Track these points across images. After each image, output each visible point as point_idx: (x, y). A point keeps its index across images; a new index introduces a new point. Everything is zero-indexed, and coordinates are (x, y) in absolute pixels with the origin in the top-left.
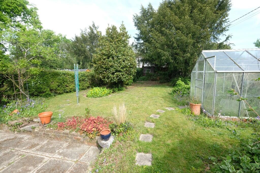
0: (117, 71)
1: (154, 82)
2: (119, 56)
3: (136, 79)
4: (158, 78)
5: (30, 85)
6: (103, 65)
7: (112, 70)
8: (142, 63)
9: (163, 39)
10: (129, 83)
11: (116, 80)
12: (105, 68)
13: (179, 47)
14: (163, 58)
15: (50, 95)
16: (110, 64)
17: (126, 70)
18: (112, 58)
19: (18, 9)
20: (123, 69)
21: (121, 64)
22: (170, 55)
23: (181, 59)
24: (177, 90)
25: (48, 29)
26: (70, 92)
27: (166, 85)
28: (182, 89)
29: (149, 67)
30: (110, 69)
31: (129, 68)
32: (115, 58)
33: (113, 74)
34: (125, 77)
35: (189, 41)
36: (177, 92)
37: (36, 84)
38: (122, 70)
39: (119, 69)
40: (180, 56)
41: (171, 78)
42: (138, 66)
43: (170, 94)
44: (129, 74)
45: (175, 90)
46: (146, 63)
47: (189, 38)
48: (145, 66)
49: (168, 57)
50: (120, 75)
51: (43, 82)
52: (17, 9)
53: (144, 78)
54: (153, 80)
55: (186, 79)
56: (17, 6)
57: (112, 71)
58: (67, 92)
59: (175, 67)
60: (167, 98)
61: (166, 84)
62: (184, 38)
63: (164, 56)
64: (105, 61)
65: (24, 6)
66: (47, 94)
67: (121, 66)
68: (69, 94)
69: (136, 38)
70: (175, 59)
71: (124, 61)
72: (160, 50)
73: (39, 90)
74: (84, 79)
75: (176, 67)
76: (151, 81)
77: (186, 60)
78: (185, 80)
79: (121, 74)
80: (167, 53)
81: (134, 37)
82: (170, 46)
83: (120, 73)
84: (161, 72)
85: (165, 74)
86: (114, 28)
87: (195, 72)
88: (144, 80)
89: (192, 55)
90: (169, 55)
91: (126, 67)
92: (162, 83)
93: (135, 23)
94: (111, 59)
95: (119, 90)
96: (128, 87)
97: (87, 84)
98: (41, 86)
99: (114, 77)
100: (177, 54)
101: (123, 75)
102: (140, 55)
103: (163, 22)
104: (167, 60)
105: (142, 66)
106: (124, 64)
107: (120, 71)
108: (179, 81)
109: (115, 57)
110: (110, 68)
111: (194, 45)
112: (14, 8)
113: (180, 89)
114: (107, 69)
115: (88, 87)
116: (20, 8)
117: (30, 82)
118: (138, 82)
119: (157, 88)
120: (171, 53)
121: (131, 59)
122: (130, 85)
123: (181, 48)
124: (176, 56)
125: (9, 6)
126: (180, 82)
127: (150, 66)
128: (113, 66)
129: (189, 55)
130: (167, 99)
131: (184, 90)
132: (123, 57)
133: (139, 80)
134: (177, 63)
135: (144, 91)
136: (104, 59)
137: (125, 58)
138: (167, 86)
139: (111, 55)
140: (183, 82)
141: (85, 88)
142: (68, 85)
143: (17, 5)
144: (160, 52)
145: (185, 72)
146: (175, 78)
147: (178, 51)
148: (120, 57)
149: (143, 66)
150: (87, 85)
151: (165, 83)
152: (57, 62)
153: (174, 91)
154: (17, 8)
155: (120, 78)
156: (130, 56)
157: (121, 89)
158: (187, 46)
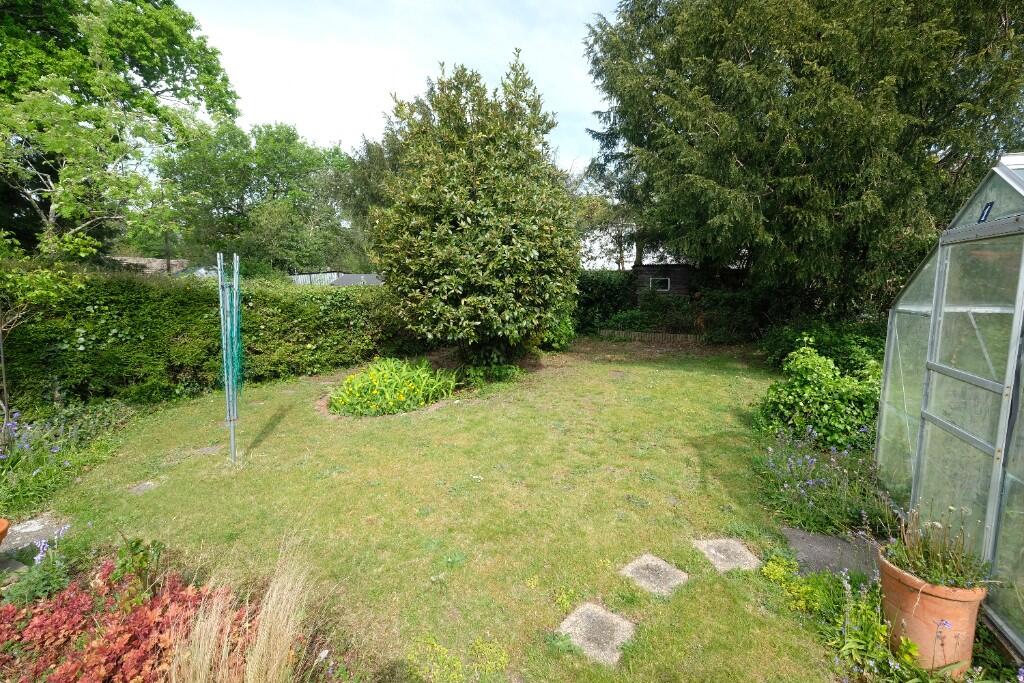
0: (471, 288)
1: (680, 337)
2: (483, 217)
3: (597, 321)
4: (699, 321)
5: (66, 346)
6: (408, 261)
7: (450, 282)
8: (634, 251)
9: (724, 123)
10: (553, 341)
11: (467, 330)
12: (417, 275)
13: (810, 159)
14: (716, 221)
15: (168, 393)
16: (440, 253)
17: (519, 284)
18: (451, 223)
19: (151, 46)
20: (502, 279)
21: (492, 255)
22: (757, 207)
23: (823, 224)
24: (791, 407)
25: (279, 124)
26: (276, 375)
27: (737, 361)
28: (822, 404)
29: (667, 265)
30: (438, 276)
31: (531, 273)
32: (463, 223)
33: (454, 301)
34: (516, 320)
35: (875, 122)
36: (787, 413)
37: (98, 341)
38: (496, 283)
39: (482, 277)
40: (816, 211)
41: (763, 323)
42: (618, 263)
43: (747, 420)
44: (538, 306)
45: (776, 404)
46: (654, 248)
47: (880, 100)
48: (646, 262)
49: (747, 219)
50: (485, 310)
51: (132, 336)
52: (147, 45)
53: (634, 318)
54: (675, 329)
55: (846, 338)
56: (147, 35)
57: (449, 290)
58: (259, 379)
59: (788, 271)
60: (726, 449)
61: (737, 350)
62: (846, 101)
63: (722, 210)
64: (417, 241)
65: (171, 31)
66: (153, 388)
67: (490, 266)
68: (265, 388)
69: (596, 135)
70: (788, 228)
71: (507, 240)
72: (701, 183)
73: (113, 370)
74: (347, 320)
75: (794, 267)
76: (667, 331)
77: (852, 234)
78: (844, 343)
79: (495, 306)
80: (738, 198)
81: (588, 130)
82: (762, 159)
83: (488, 300)
84: (717, 293)
85: (733, 304)
86: (465, 80)
87: (925, 309)
88: (629, 325)
89: (890, 203)
90: (750, 207)
91: (516, 268)
92: (721, 343)
93: (596, 62)
94: (443, 228)
95: (489, 378)
96: (545, 357)
97: (364, 342)
98: (121, 352)
99: (459, 320)
100: (799, 200)
101: (500, 310)
102: (626, 214)
103: (725, 41)
104: (740, 231)
105: (633, 264)
106: (508, 255)
107: (484, 290)
108: (803, 353)
109: (465, 220)
110: (441, 273)
111: (904, 145)
112: (136, 42)
113: (806, 402)
114: (426, 277)
115: (368, 356)
116: (159, 41)
117: (70, 334)
118: (605, 333)
119: (686, 373)
120: (768, 198)
121: (546, 228)
122: (563, 349)
123: (821, 168)
124: (793, 208)
125: (120, 36)
126: (807, 358)
127: (670, 260)
128: (456, 266)
129: (872, 201)
130: (724, 463)
131: (834, 408)
132: (506, 218)
133: (610, 328)
134: (800, 249)
135: (611, 392)
136: (415, 232)
137: (514, 227)
138: (739, 366)
139: (449, 211)
140: (830, 362)
141: (347, 359)
142: (259, 347)
143: (146, 30)
144: (703, 191)
145: (843, 299)
146: (785, 324)
147: (805, 183)
148: (489, 222)
149: (638, 264)
150: (363, 346)
151: (731, 343)
152: (302, 246)
153: (772, 410)
154: (144, 41)
155: (490, 321)
156: (542, 213)
157: (500, 372)
158: (858, 155)
